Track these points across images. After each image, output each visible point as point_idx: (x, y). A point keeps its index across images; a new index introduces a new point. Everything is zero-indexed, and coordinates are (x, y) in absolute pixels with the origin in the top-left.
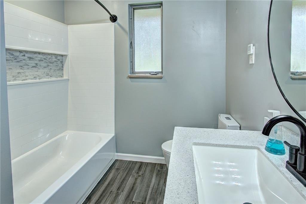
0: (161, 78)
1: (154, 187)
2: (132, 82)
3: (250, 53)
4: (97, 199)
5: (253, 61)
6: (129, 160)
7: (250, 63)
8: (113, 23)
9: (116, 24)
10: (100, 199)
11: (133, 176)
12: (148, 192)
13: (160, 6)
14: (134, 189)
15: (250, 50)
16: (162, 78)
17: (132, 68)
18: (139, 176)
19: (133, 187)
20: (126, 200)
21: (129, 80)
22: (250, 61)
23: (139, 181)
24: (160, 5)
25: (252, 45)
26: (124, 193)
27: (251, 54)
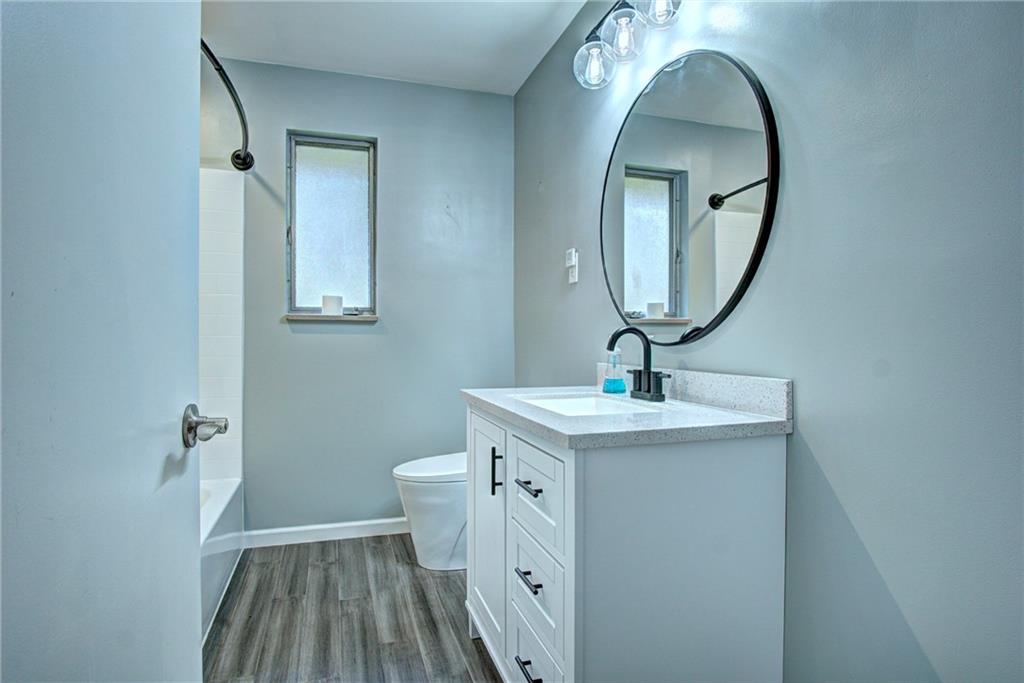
0: (373, 322)
1: (376, 571)
2: (293, 331)
3: (568, 265)
4: (245, 617)
5: (574, 278)
6: (285, 544)
7: (571, 281)
8: (242, 173)
9: (250, 176)
10: (255, 615)
11: (315, 567)
12: (368, 582)
13: (368, 148)
14: (331, 585)
15: (570, 259)
16: (375, 322)
17: (291, 298)
18: (331, 564)
19: (327, 583)
20: (322, 602)
21: (287, 327)
22: (570, 278)
23: (334, 571)
24: (367, 145)
25: (574, 250)
26: (310, 594)
27: (572, 267)
